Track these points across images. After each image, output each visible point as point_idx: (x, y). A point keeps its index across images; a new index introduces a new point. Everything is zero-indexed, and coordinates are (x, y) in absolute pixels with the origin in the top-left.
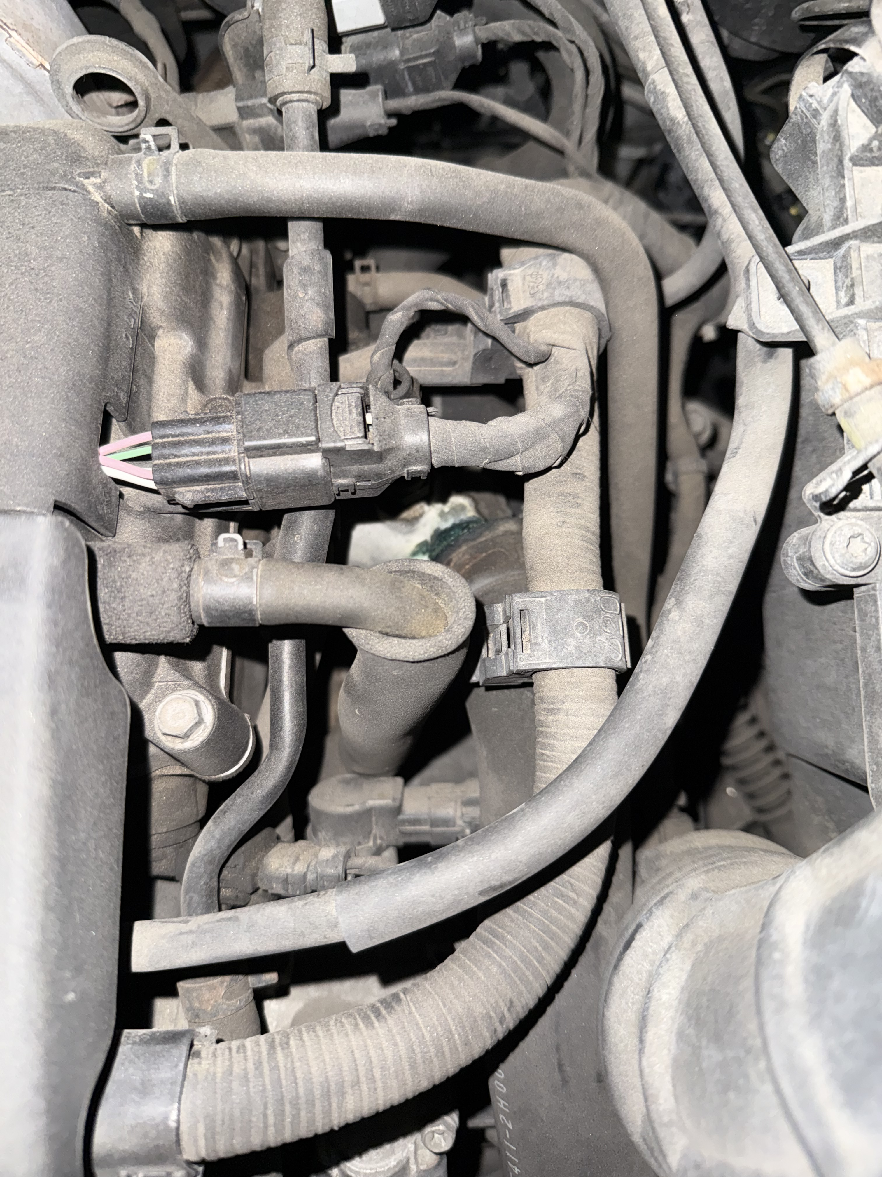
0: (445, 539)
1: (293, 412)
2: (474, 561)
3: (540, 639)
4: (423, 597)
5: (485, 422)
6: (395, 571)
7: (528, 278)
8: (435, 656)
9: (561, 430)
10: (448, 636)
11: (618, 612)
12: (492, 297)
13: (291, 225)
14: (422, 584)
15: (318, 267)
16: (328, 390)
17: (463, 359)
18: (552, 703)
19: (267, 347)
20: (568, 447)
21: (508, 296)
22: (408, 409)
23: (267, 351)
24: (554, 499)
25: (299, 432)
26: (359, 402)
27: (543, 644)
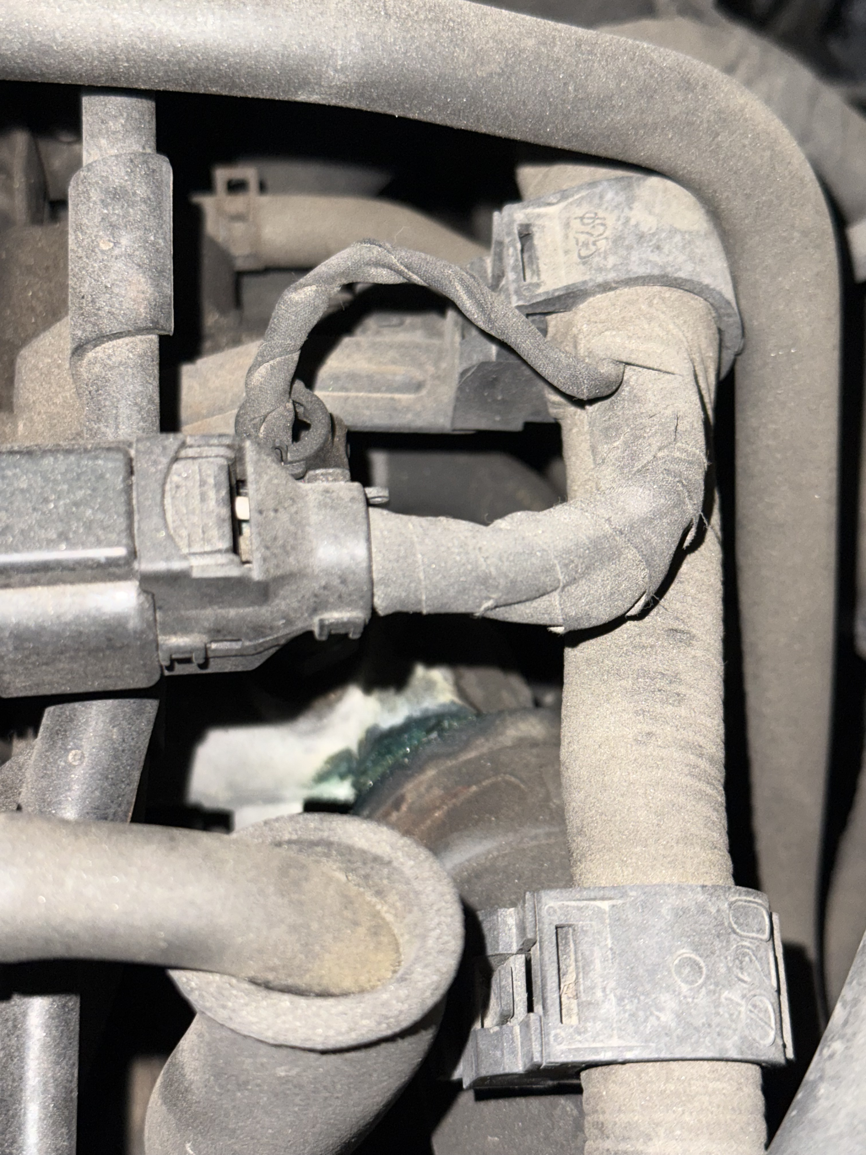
0: (389, 752)
1: (80, 494)
2: (451, 803)
3: (599, 994)
4: (348, 902)
5: (486, 523)
6: (290, 842)
7: (576, 224)
8: (373, 1036)
9: (647, 541)
10: (403, 993)
11: (767, 935)
12: (499, 258)
13: (87, 102)
14: (347, 871)
15: (142, 191)
16: (158, 450)
17: (436, 377)
18: (624, 1139)
19: (25, 341)
20: (659, 578)
21: (533, 259)
22: (327, 491)
23: (25, 352)
24: (628, 683)
25: (92, 539)
26: (223, 477)
27: (606, 1005)
